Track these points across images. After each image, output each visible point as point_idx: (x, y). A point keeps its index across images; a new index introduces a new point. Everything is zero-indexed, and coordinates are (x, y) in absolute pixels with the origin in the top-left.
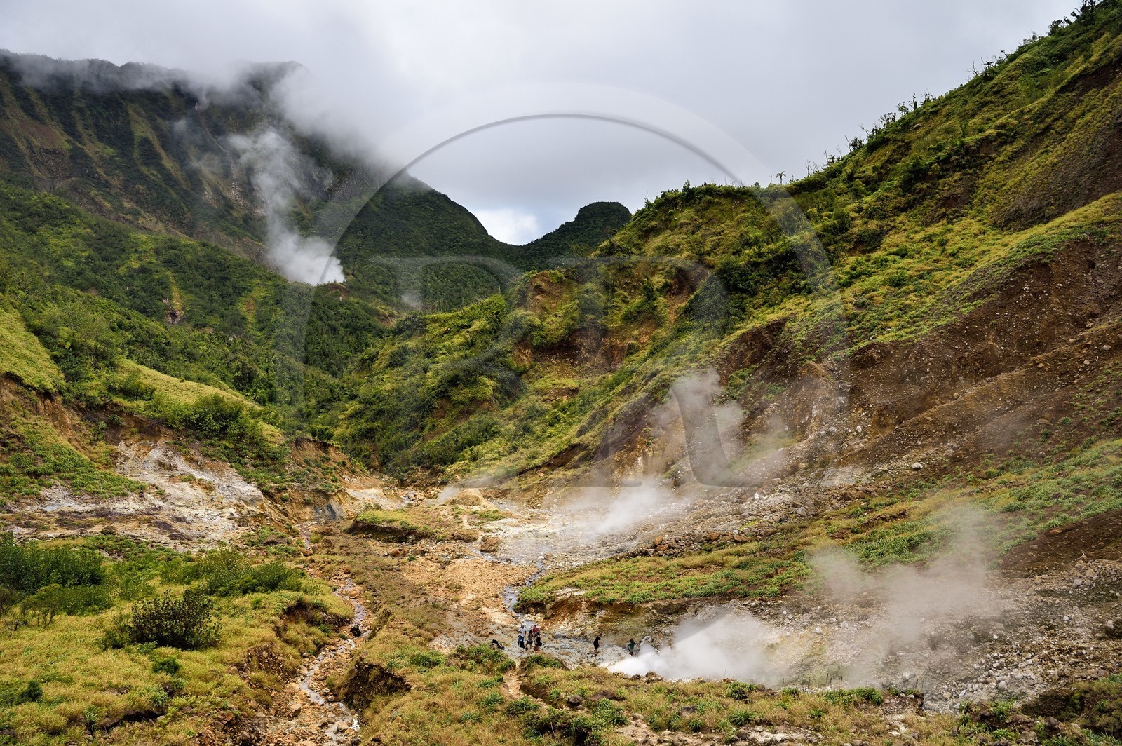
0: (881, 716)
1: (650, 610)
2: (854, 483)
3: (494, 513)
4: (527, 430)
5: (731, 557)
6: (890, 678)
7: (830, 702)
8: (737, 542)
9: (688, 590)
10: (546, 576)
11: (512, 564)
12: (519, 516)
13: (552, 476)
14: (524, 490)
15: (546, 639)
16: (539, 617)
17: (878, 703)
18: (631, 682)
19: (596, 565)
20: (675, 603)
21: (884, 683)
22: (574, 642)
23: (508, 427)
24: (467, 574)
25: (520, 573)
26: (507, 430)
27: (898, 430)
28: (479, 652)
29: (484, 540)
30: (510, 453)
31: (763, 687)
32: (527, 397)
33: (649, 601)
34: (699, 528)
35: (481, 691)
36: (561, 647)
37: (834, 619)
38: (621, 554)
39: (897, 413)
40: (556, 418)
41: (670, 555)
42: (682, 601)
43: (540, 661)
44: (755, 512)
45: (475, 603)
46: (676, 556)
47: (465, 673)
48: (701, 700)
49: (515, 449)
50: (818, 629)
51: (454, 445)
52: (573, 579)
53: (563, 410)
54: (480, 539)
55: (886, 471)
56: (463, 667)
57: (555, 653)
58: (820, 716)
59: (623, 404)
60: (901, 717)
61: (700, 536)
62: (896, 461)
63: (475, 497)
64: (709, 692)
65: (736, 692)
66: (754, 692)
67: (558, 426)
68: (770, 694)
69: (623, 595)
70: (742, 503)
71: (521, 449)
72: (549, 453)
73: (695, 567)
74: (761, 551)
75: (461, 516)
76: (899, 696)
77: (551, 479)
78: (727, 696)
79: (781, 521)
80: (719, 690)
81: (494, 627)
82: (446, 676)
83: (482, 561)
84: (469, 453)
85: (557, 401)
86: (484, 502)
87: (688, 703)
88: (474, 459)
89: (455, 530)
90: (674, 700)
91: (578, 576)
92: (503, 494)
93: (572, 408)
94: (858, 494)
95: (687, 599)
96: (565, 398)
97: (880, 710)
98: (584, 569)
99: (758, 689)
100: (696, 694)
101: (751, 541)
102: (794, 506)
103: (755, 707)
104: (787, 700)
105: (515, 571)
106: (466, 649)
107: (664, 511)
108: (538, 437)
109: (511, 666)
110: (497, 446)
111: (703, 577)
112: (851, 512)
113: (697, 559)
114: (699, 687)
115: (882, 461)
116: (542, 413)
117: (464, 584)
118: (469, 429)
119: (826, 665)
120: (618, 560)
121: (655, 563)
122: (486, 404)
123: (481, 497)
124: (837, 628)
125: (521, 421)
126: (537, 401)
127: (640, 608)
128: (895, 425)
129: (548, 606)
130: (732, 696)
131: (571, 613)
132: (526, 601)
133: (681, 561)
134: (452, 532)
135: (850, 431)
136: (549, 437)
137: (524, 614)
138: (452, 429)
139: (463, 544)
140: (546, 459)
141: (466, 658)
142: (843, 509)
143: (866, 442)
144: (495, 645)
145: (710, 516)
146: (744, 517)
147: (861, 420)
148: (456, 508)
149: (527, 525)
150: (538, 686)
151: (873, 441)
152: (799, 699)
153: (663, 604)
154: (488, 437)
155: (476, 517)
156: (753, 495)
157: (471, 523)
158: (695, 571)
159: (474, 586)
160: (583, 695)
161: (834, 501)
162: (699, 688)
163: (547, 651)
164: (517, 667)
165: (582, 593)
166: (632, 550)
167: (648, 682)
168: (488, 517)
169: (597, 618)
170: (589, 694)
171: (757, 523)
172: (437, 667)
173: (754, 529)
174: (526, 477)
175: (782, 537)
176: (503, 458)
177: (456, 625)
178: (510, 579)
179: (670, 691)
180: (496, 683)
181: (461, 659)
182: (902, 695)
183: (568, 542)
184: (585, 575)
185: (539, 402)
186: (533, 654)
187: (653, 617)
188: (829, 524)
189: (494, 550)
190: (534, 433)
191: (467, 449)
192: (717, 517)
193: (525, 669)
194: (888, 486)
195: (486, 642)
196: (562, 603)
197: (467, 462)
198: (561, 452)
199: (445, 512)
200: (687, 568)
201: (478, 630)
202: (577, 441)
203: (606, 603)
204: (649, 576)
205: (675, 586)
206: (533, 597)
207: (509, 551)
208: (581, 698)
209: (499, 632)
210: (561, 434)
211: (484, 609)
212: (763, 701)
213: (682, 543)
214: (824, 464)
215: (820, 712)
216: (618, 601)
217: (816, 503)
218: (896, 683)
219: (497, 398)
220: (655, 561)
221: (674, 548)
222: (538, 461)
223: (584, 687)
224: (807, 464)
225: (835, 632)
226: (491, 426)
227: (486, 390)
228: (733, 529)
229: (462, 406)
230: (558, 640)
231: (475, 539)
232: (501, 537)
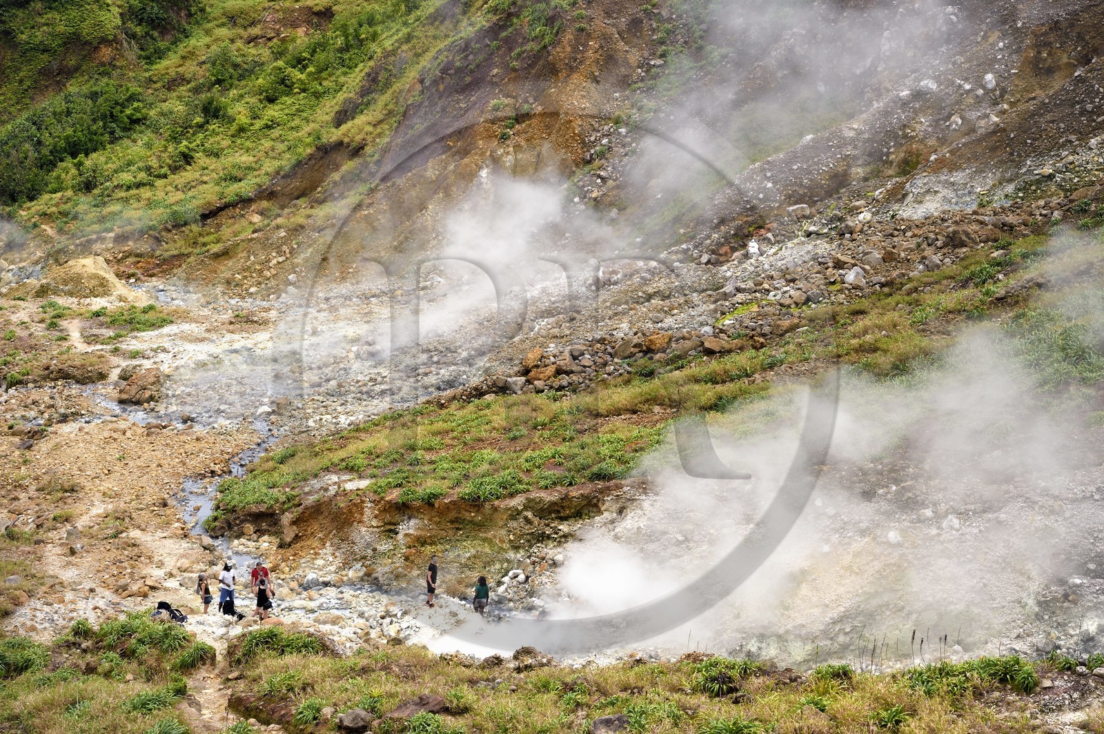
0: (1033, 716)
1: (519, 513)
2: (974, 207)
3: (145, 311)
4: (212, 112)
5: (697, 387)
6: (1055, 633)
7: (921, 690)
8: (710, 352)
9: (603, 465)
10: (279, 451)
11: (198, 428)
12: (206, 318)
13: (279, 221)
14: (217, 256)
15: (285, 590)
16: (266, 543)
17: (1027, 688)
18: (480, 674)
19: (393, 418)
20: (575, 493)
21: (1040, 645)
22: (348, 593)
23: (165, 106)
24: (89, 457)
25: (218, 448)
26: (162, 114)
27: (1080, 80)
28: (126, 632)
29: (124, 377)
30: (175, 169)
31: (773, 665)
32: (208, 32)
33: (517, 492)
34: (625, 326)
35: (135, 721)
36: (320, 607)
37: (928, 513)
38: (449, 393)
39: (1080, 37)
40: (283, 81)
41: (561, 388)
42: (588, 489)
43: (271, 641)
44: (750, 284)
45: (111, 522)
46: (574, 391)
47: (95, 684)
48: (638, 702)
49: (187, 158)
50: (893, 536)
51: (32, 155)
52: (342, 454)
53: (299, 63)
54: (114, 375)
55: (1050, 177)
56: (90, 670)
57: (306, 623)
58: (898, 722)
59: (441, 45)
60: (1080, 716)
61: (626, 343)
62: (1075, 152)
63: (96, 276)
64: (654, 684)
65: (713, 679)
66: (753, 679)
67: (288, 100)
68: (788, 680)
69: (458, 484)
70: (721, 263)
71: (201, 159)
72: (269, 166)
73: (618, 412)
74: (764, 370)
75: (64, 323)
76: (1074, 672)
77: (278, 227)
78: (694, 690)
79: (808, 300)
80: (674, 679)
81: (158, 573)
82: (48, 694)
83: (122, 425)
84: (74, 171)
85: (283, 40)
86: (120, 288)
87: (609, 710)
88: (88, 186)
89: (52, 356)
90: (578, 705)
91: (352, 447)
92: (165, 266)
93: (321, 56)
94: (984, 232)
95: (600, 485)
96: (301, 31)
97: (1031, 703)
98: (365, 430)
99: (763, 672)
100: (625, 690)
101: (741, 348)
102: (839, 265)
103: (754, 710)
104: (825, 692)
105: (203, 444)
106: (96, 628)
107: (544, 290)
108: (242, 130)
109: (204, 657)
110: (143, 152)
111: (635, 433)
112: (967, 273)
113: (622, 396)
114: (632, 674)
115: (1041, 154)
116: (245, 72)
117: (83, 481)
118: (69, 113)
119: (909, 614)
120: (442, 406)
121: (527, 409)
122: (106, 53)
123: (111, 277)
124: (934, 531)
125: (196, 91)
126: (232, 41)
127: (495, 509)
128: (1075, 67)
129: (287, 518)
130: (704, 690)
131: (339, 529)
132: (233, 510)
133: (586, 400)
134: (44, 360)
135: (967, 87)
136: (268, 127)
137: (230, 538)
138: (25, 115)
139: (75, 389)
140: (265, 181)
141: (97, 648)
142: (949, 266)
143: (1004, 112)
144: (165, 614)
145: (649, 297)
146: (726, 296)
147: (995, 60)
148: (52, 305)
149: (228, 336)
150: (268, 696)
151: (1021, 107)
152: (853, 688)
153: (549, 497)
154: (119, 133)
155: (101, 325)
156: (744, 246)
157: (90, 339)
158: (617, 421)
159: (107, 485)
160: (373, 710)
161: (928, 252)
162: (631, 677)
163: (288, 619)
164: (219, 658)
165: (364, 484)
166: (475, 381)
167: (519, 670)
168: (132, 321)
169: (400, 536)
170: (385, 706)
171: (755, 308)
172: (23, 677)
173: (747, 322)
174: (219, 226)
175: (812, 337)
176: (159, 183)
177: (68, 575)
178: (192, 463)
179: (569, 688)
180: (170, 697)
181: (85, 651)
182: (1080, 669)
183: (327, 371)
184: (369, 442)
185: (239, 44)
186: (255, 627)
187: (528, 529)
188: (917, 303)
189: (151, 398)
190: (231, 120)
191: (68, 163)
192: (664, 298)
193: (239, 662)
194: (1052, 210)
195: (143, 609)
196: (317, 510)
197: (69, 193)
198: (299, 164)
199: (22, 316)
200: (598, 415)
201: (122, 582)
202: (334, 135)
203: (417, 504)
204: (514, 439)
205: (573, 457)
206: (250, 498)
207: (189, 399)
208: (368, 717)
209: (172, 583)
210: (297, 122)
211: (135, 534)
212: (774, 696)
213: (587, 360)
214: (908, 167)
215: (898, 712)
216: (445, 496)
217: (889, 257)
218: (1068, 644)
219: (133, 36)
220: (527, 403)
221: (568, 373)
222: (246, 187)
223: (376, 692)
224: (868, 169)
225: (931, 538)
226: (123, 106)
227: (104, 16)
228: (702, 324)
229: (45, 57)
230: (313, 593)
231: (102, 376)
232: (165, 369)
